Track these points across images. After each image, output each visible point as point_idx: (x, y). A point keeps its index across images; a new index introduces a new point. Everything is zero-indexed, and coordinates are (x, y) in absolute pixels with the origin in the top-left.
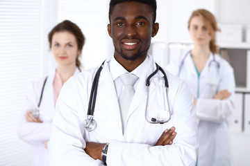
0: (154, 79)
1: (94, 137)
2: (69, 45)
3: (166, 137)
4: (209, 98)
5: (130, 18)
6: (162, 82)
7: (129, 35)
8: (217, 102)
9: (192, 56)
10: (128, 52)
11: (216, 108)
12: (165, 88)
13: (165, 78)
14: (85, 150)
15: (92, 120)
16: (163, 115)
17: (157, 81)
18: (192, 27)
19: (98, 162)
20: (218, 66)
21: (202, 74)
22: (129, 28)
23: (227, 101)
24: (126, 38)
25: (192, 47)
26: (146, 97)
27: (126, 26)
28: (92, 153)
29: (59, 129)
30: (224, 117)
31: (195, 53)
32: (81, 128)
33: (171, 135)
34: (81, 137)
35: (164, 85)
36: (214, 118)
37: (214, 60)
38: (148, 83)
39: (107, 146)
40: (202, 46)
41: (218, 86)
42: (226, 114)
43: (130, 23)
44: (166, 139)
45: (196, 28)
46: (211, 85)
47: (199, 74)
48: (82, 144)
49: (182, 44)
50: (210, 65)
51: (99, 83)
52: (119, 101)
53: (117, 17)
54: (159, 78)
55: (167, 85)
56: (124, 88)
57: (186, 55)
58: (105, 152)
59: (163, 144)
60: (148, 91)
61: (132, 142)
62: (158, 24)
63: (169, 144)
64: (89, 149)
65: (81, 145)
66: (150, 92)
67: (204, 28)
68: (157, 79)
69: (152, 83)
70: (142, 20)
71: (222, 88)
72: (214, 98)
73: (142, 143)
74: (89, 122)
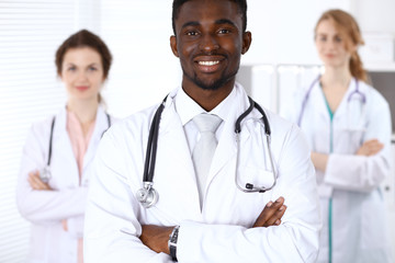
0: (247, 123)
1: (154, 217)
2: (92, 68)
3: (270, 213)
4: (348, 153)
5: (207, 23)
6: (260, 126)
7: (208, 48)
8: (360, 160)
9: (321, 85)
10: (205, 76)
11: (359, 170)
12: (265, 136)
13: (265, 119)
14: (141, 238)
15: (151, 189)
16: (264, 179)
17: (252, 125)
18: (319, 38)
19: (163, 256)
20: (364, 100)
21: (337, 115)
22: (206, 39)
23: (377, 158)
24: (203, 53)
25: (323, 70)
26: (236, 151)
27: (202, 35)
28: (151, 243)
29: (100, 207)
30: (372, 183)
31: (326, 80)
32: (133, 202)
33: (278, 210)
34: (134, 218)
35: (263, 131)
36: (355, 186)
37: (357, 91)
38: (238, 129)
39: (177, 231)
40: (335, 67)
41: (363, 134)
42: (375, 179)
43: (207, 29)
44: (271, 216)
45: (324, 38)
46: (351, 133)
47: (332, 114)
48: (135, 229)
49: (299, 66)
50: (349, 100)
51: (160, 131)
52: (192, 157)
53: (186, 22)
54: (255, 121)
55: (267, 131)
56: (199, 136)
57: (313, 85)
58: (175, 239)
59: (266, 225)
60: (238, 141)
61: (215, 223)
62: (249, 34)
63: (275, 224)
64: (146, 236)
65: (134, 231)
66: (242, 142)
67: (337, 39)
68: (251, 121)
69: (244, 129)
70: (226, 25)
71: (369, 137)
72: (356, 153)
73: (231, 224)
74: (146, 193)
